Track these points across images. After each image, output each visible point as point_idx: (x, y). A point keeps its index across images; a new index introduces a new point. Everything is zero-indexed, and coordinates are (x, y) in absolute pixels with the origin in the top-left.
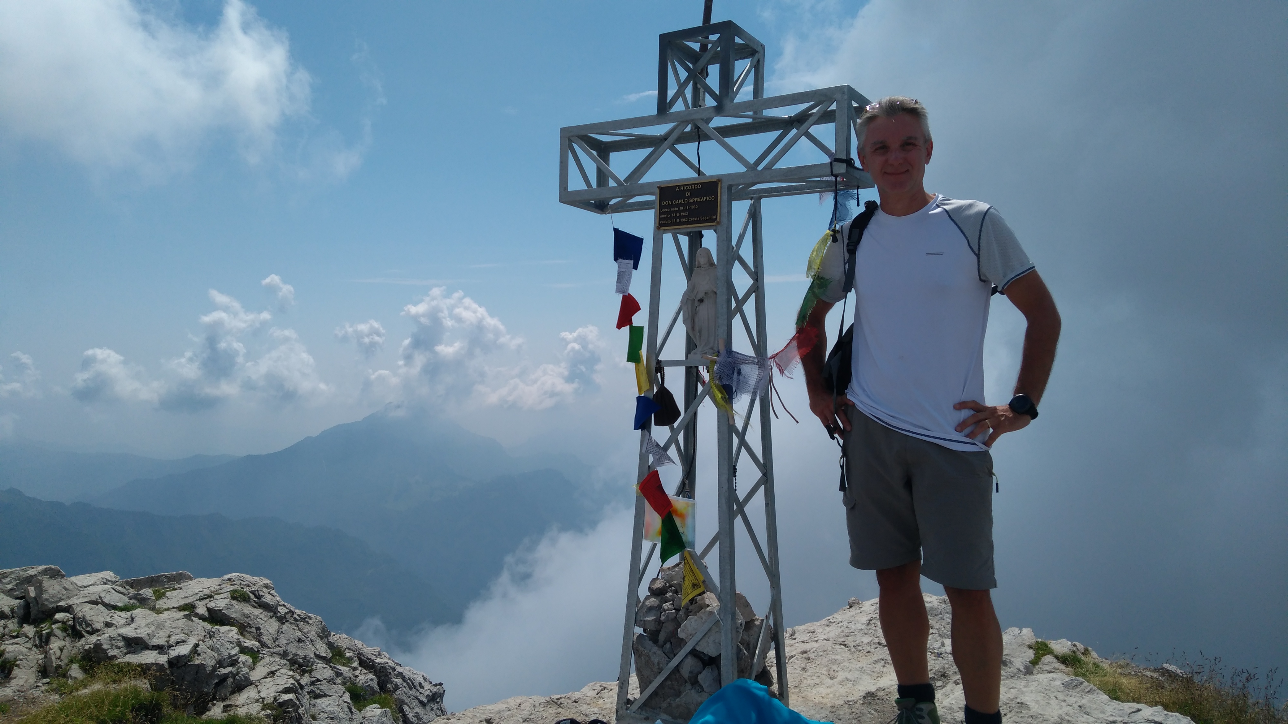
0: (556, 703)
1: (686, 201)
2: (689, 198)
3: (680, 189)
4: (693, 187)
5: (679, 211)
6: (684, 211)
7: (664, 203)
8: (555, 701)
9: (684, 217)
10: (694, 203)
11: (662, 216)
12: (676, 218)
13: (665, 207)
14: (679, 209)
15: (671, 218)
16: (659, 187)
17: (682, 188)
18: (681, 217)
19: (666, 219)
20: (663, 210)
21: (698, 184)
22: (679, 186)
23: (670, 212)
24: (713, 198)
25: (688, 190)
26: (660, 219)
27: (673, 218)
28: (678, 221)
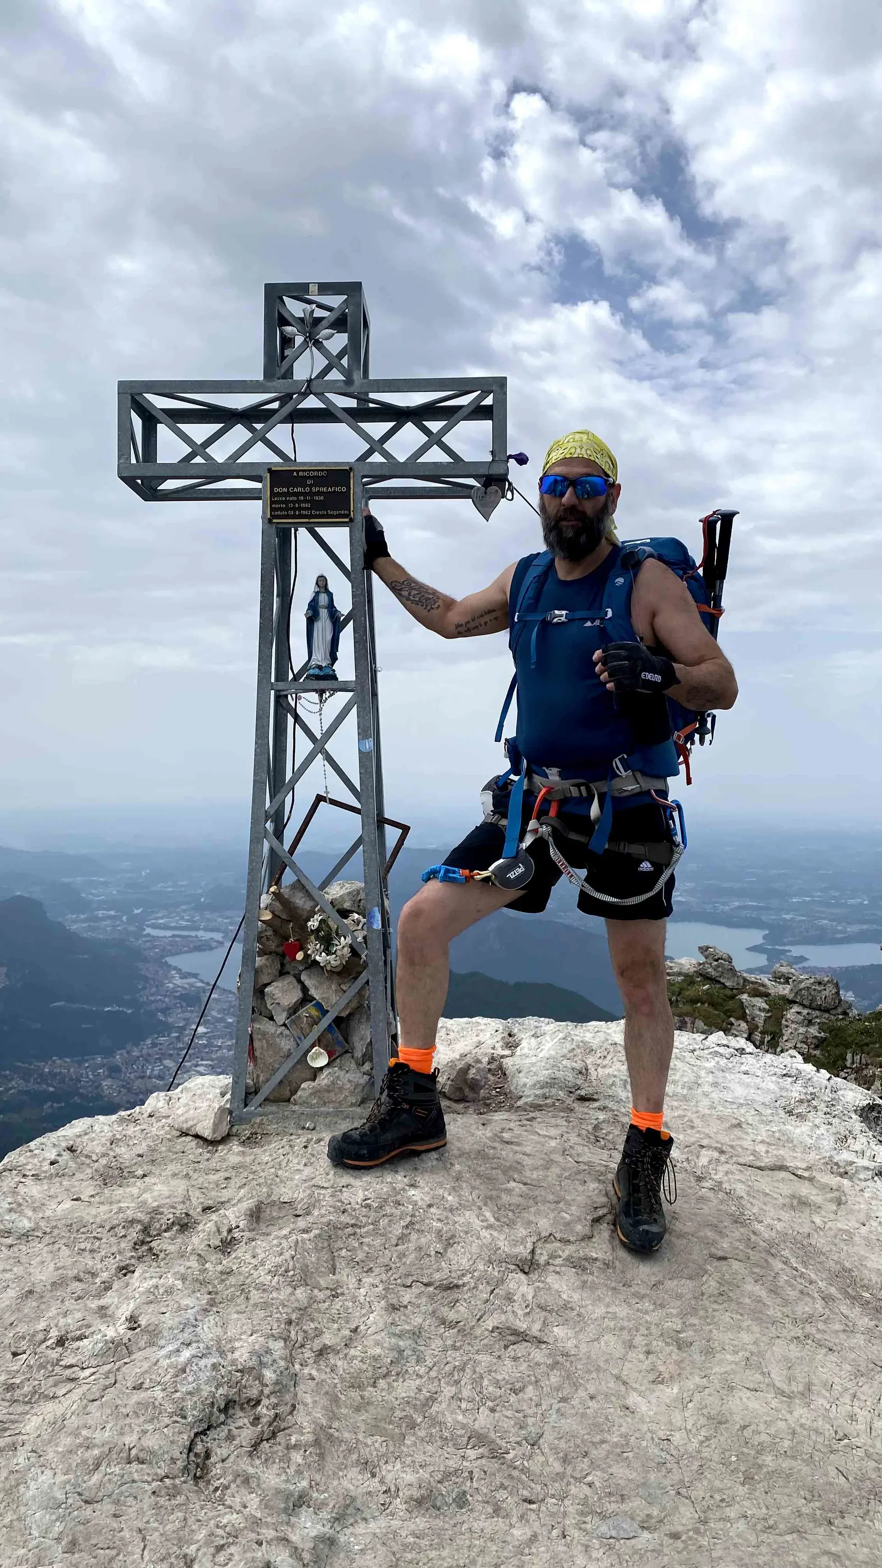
1: (307, 489)
2: (311, 486)
3: (298, 474)
4: (315, 473)
5: (299, 502)
6: (305, 501)
7: (276, 490)
9: (305, 509)
10: (319, 493)
11: (274, 506)
12: (294, 509)
13: (279, 495)
14: (298, 498)
15: (287, 509)
16: (270, 471)
17: (301, 474)
18: (300, 509)
19: (281, 509)
20: (272, 501)
21: (322, 470)
22: (298, 471)
23: (286, 502)
24: (344, 489)
25: (309, 477)
26: (272, 509)
27: (291, 509)
28: (297, 513)
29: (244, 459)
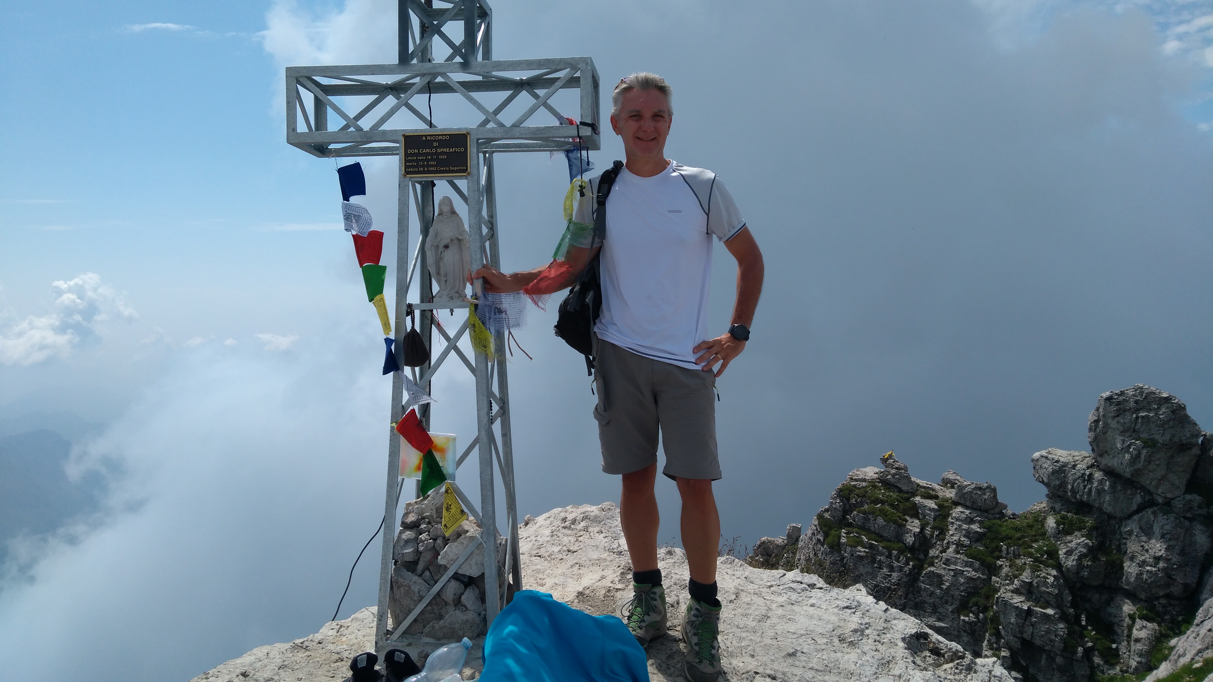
0: (301, 647)
1: (434, 150)
2: (436, 147)
3: (426, 138)
4: (440, 137)
5: (427, 160)
6: (432, 160)
7: (409, 151)
8: (300, 645)
9: (432, 166)
10: (443, 153)
11: (408, 164)
12: (423, 166)
13: (411, 155)
14: (426, 158)
15: (418, 166)
16: (404, 135)
17: (428, 138)
18: (429, 166)
19: (413, 166)
20: (409, 158)
21: (445, 135)
22: (426, 136)
23: (417, 161)
24: (462, 150)
25: (435, 141)
26: (406, 167)
27: (421, 166)
28: (426, 169)
29: (386, 127)
